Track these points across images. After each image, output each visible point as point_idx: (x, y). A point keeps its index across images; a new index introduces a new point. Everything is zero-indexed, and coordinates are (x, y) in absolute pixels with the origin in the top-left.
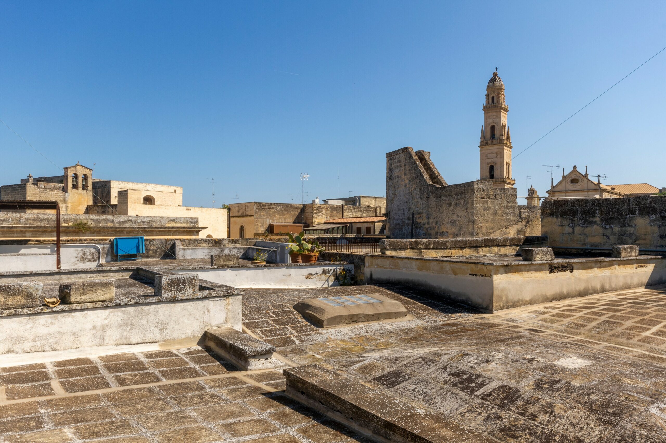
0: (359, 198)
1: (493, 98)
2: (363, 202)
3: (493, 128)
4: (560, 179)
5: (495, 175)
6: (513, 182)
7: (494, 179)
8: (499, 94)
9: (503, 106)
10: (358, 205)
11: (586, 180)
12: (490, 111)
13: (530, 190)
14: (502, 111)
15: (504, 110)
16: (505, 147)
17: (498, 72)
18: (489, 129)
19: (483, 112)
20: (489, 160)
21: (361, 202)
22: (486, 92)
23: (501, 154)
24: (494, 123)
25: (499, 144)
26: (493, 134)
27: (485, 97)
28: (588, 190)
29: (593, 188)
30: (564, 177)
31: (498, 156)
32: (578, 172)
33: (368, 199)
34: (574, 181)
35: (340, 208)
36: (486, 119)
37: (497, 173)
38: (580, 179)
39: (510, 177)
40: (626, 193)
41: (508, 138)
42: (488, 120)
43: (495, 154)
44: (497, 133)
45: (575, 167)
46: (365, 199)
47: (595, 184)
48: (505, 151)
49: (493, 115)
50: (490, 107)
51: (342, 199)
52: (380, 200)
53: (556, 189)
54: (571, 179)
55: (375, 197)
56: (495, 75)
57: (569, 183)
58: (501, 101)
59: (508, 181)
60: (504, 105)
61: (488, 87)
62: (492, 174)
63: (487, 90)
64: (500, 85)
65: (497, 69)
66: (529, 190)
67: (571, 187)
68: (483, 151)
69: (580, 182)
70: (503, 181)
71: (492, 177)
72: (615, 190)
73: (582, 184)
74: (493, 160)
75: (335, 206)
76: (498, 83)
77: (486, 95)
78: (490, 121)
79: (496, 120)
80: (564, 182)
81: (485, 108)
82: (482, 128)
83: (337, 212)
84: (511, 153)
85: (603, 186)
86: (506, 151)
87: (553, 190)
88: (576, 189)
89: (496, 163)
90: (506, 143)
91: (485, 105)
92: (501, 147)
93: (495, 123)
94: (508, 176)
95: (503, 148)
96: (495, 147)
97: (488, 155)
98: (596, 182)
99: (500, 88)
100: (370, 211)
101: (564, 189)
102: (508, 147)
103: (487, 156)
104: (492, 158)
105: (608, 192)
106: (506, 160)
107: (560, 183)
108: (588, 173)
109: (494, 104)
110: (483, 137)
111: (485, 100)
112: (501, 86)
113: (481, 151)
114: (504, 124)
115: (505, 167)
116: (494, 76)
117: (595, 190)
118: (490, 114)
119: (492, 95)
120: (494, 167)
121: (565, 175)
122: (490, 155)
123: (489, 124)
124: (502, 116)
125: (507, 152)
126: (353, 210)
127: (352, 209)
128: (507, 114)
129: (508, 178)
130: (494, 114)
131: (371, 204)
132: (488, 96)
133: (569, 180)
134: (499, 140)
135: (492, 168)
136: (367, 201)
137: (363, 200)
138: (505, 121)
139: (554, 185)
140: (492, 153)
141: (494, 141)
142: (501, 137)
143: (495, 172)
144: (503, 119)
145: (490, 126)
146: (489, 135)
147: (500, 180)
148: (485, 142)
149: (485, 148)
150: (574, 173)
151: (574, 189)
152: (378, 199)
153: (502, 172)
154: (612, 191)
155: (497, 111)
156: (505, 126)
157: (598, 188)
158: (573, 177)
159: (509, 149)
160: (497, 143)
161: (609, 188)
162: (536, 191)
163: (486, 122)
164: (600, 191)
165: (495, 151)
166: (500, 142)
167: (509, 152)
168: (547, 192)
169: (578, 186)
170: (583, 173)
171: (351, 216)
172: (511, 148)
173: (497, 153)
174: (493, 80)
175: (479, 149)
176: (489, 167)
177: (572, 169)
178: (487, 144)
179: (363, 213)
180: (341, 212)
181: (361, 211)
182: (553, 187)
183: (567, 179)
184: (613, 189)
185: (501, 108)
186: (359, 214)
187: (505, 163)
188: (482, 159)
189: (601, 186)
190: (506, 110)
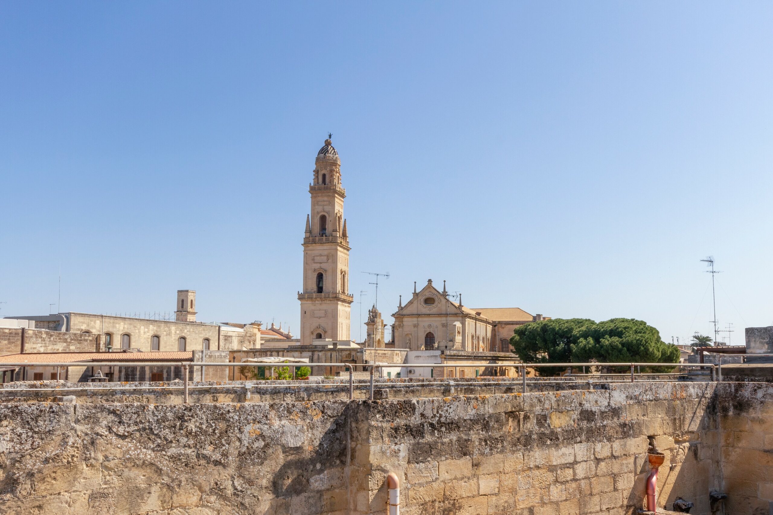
0: (68, 316)
1: (324, 176)
2: (74, 325)
3: (323, 219)
4: (411, 297)
5: (324, 288)
6: (351, 299)
7: (323, 294)
8: (332, 171)
9: (338, 189)
10: (64, 329)
11: (444, 301)
12: (320, 195)
13: (372, 312)
14: (336, 195)
15: (339, 195)
16: (339, 248)
17: (332, 140)
18: (317, 220)
19: (310, 195)
20: (317, 266)
21: (72, 323)
22: (314, 167)
23: (333, 258)
24: (324, 211)
25: (331, 242)
26: (323, 228)
27: (313, 173)
28: (446, 315)
29: (453, 312)
30: (416, 295)
31: (330, 261)
32: (433, 288)
33: (87, 320)
34: (429, 301)
35: (17, 334)
36: (314, 205)
37: (327, 285)
38: (436, 299)
39: (346, 292)
40: (494, 320)
41: (344, 235)
42: (317, 207)
43: (325, 258)
44: (329, 227)
45: (430, 281)
46: (80, 319)
47: (455, 307)
48: (339, 253)
49: (324, 201)
50: (319, 189)
51: (29, 318)
52: (112, 321)
53: (405, 312)
54: (424, 297)
55: (102, 316)
56: (328, 143)
57: (422, 303)
58: (336, 181)
59: (342, 297)
60: (340, 187)
61: (318, 159)
62: (321, 285)
63: (316, 164)
64: (334, 158)
65: (330, 136)
66: (369, 311)
67: (425, 309)
68: (309, 252)
69: (436, 303)
70: (336, 297)
71: (320, 290)
72: (481, 316)
73: (439, 305)
74: (324, 266)
75: (7, 331)
76: (331, 155)
77: (314, 171)
78: (319, 208)
79: (327, 208)
80: (415, 302)
81: (313, 190)
82: (308, 217)
83: (10, 343)
84: (348, 257)
85: (466, 309)
86: (341, 253)
87: (401, 312)
88: (431, 312)
89: (326, 271)
90: (341, 242)
91: (312, 185)
92: (334, 247)
93: (327, 213)
94: (344, 290)
95: (337, 250)
96: (326, 247)
97: (315, 258)
98: (457, 304)
99: (334, 163)
100: (86, 340)
101: (415, 312)
102: (344, 248)
103: (313, 260)
104: (321, 263)
105: (472, 318)
106: (341, 266)
107: (411, 302)
108: (446, 291)
109: (325, 184)
110: (309, 231)
111: (313, 177)
112: (336, 160)
113: (305, 251)
114: (338, 215)
115: (339, 276)
116: (326, 145)
117: (456, 315)
118: (320, 199)
119: (324, 172)
120: (324, 275)
121: (417, 292)
122: (318, 258)
123: (318, 213)
124: (336, 203)
125: (343, 254)
126: (47, 340)
127: (44, 336)
128: (343, 202)
129: (343, 292)
130: (326, 199)
131: (94, 327)
132: (317, 172)
133: (422, 299)
134: (331, 238)
135: (320, 277)
136: (83, 323)
137: (74, 321)
138: (341, 210)
139: (403, 305)
140: (321, 255)
141: (324, 238)
142: (334, 233)
143: (324, 283)
144: (337, 208)
145: (319, 217)
146: (317, 229)
147: (331, 296)
148: (311, 238)
149: (310, 248)
150: (429, 290)
151: (428, 312)
152: (107, 320)
153: (335, 283)
154: (478, 317)
155: (329, 196)
156: (340, 218)
157: (459, 312)
158: (428, 295)
159: (345, 251)
160: (328, 242)
161: (473, 313)
162: (380, 314)
163: (313, 210)
164: (462, 317)
165: (326, 253)
166: (333, 241)
167: (345, 256)
168: (393, 315)
169: (433, 309)
170: (441, 290)
171: (42, 350)
172: (348, 250)
173: (328, 256)
174: (324, 151)
175: (302, 248)
176: (316, 276)
177: (427, 283)
178: (314, 242)
179: (69, 344)
180: (19, 343)
181: (65, 341)
182: (401, 308)
183: (420, 298)
184: (479, 314)
185: (335, 192)
186: (60, 347)
187: (339, 273)
188: (306, 263)
189: (463, 309)
190: (342, 196)
